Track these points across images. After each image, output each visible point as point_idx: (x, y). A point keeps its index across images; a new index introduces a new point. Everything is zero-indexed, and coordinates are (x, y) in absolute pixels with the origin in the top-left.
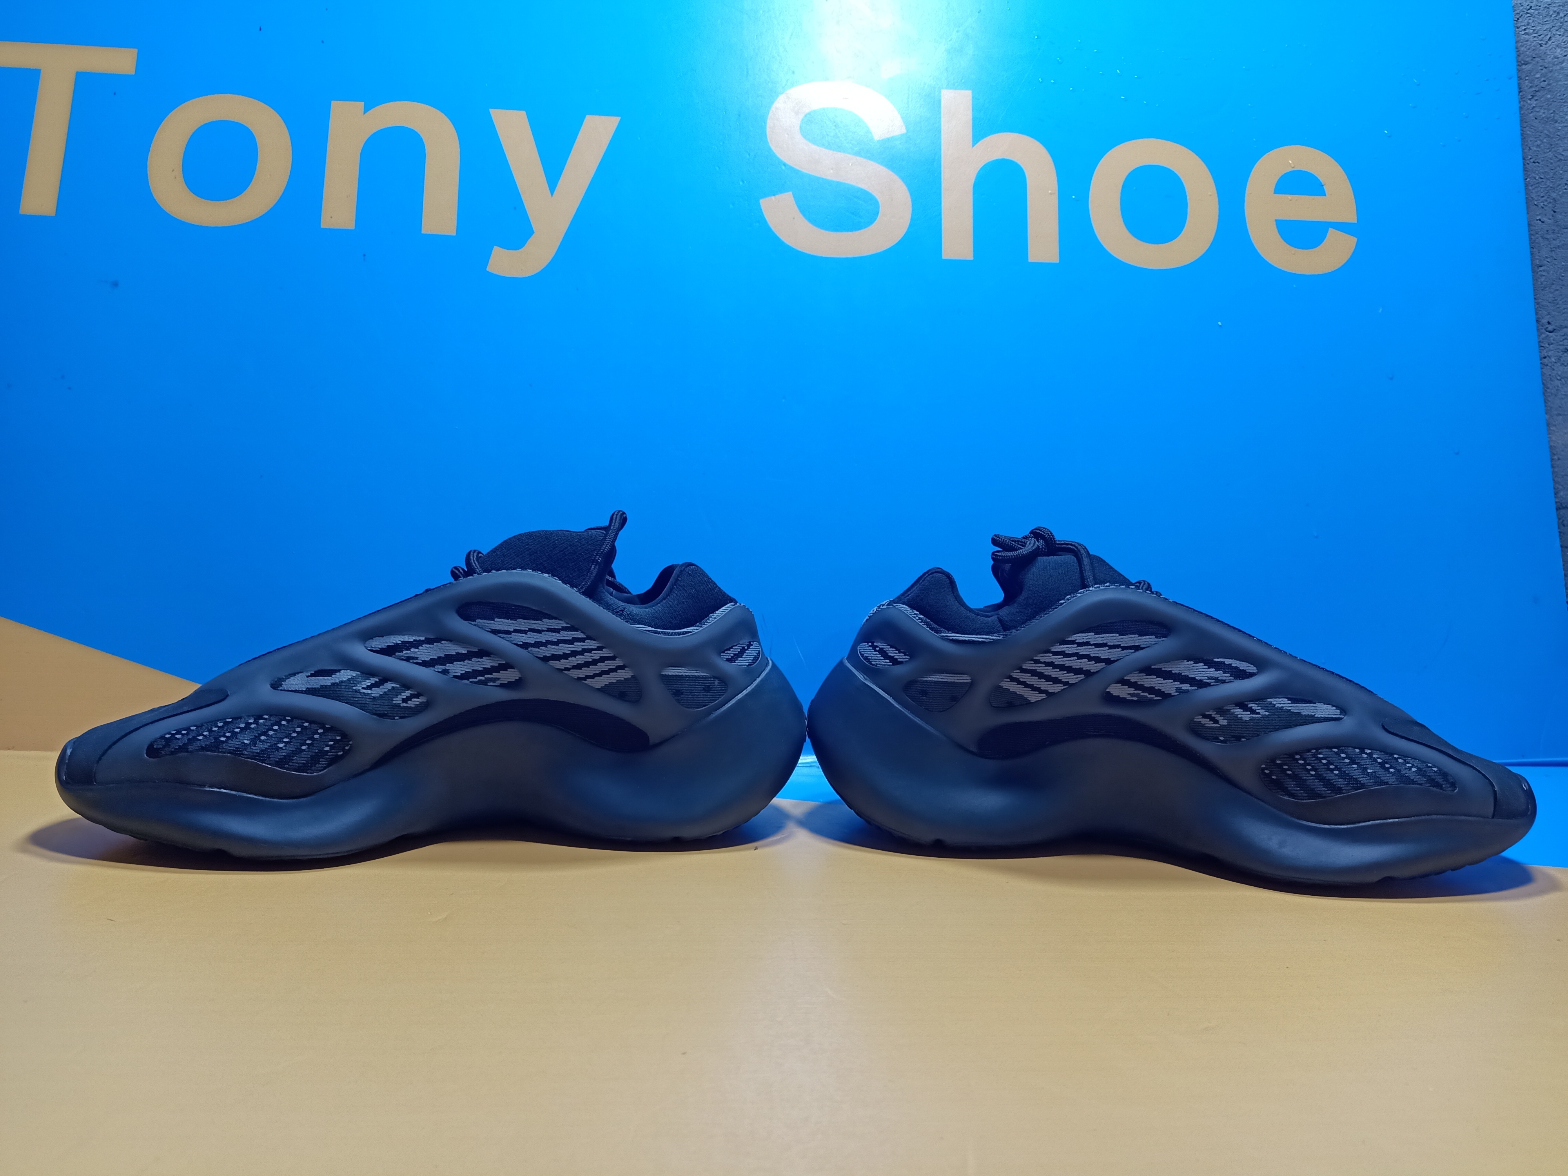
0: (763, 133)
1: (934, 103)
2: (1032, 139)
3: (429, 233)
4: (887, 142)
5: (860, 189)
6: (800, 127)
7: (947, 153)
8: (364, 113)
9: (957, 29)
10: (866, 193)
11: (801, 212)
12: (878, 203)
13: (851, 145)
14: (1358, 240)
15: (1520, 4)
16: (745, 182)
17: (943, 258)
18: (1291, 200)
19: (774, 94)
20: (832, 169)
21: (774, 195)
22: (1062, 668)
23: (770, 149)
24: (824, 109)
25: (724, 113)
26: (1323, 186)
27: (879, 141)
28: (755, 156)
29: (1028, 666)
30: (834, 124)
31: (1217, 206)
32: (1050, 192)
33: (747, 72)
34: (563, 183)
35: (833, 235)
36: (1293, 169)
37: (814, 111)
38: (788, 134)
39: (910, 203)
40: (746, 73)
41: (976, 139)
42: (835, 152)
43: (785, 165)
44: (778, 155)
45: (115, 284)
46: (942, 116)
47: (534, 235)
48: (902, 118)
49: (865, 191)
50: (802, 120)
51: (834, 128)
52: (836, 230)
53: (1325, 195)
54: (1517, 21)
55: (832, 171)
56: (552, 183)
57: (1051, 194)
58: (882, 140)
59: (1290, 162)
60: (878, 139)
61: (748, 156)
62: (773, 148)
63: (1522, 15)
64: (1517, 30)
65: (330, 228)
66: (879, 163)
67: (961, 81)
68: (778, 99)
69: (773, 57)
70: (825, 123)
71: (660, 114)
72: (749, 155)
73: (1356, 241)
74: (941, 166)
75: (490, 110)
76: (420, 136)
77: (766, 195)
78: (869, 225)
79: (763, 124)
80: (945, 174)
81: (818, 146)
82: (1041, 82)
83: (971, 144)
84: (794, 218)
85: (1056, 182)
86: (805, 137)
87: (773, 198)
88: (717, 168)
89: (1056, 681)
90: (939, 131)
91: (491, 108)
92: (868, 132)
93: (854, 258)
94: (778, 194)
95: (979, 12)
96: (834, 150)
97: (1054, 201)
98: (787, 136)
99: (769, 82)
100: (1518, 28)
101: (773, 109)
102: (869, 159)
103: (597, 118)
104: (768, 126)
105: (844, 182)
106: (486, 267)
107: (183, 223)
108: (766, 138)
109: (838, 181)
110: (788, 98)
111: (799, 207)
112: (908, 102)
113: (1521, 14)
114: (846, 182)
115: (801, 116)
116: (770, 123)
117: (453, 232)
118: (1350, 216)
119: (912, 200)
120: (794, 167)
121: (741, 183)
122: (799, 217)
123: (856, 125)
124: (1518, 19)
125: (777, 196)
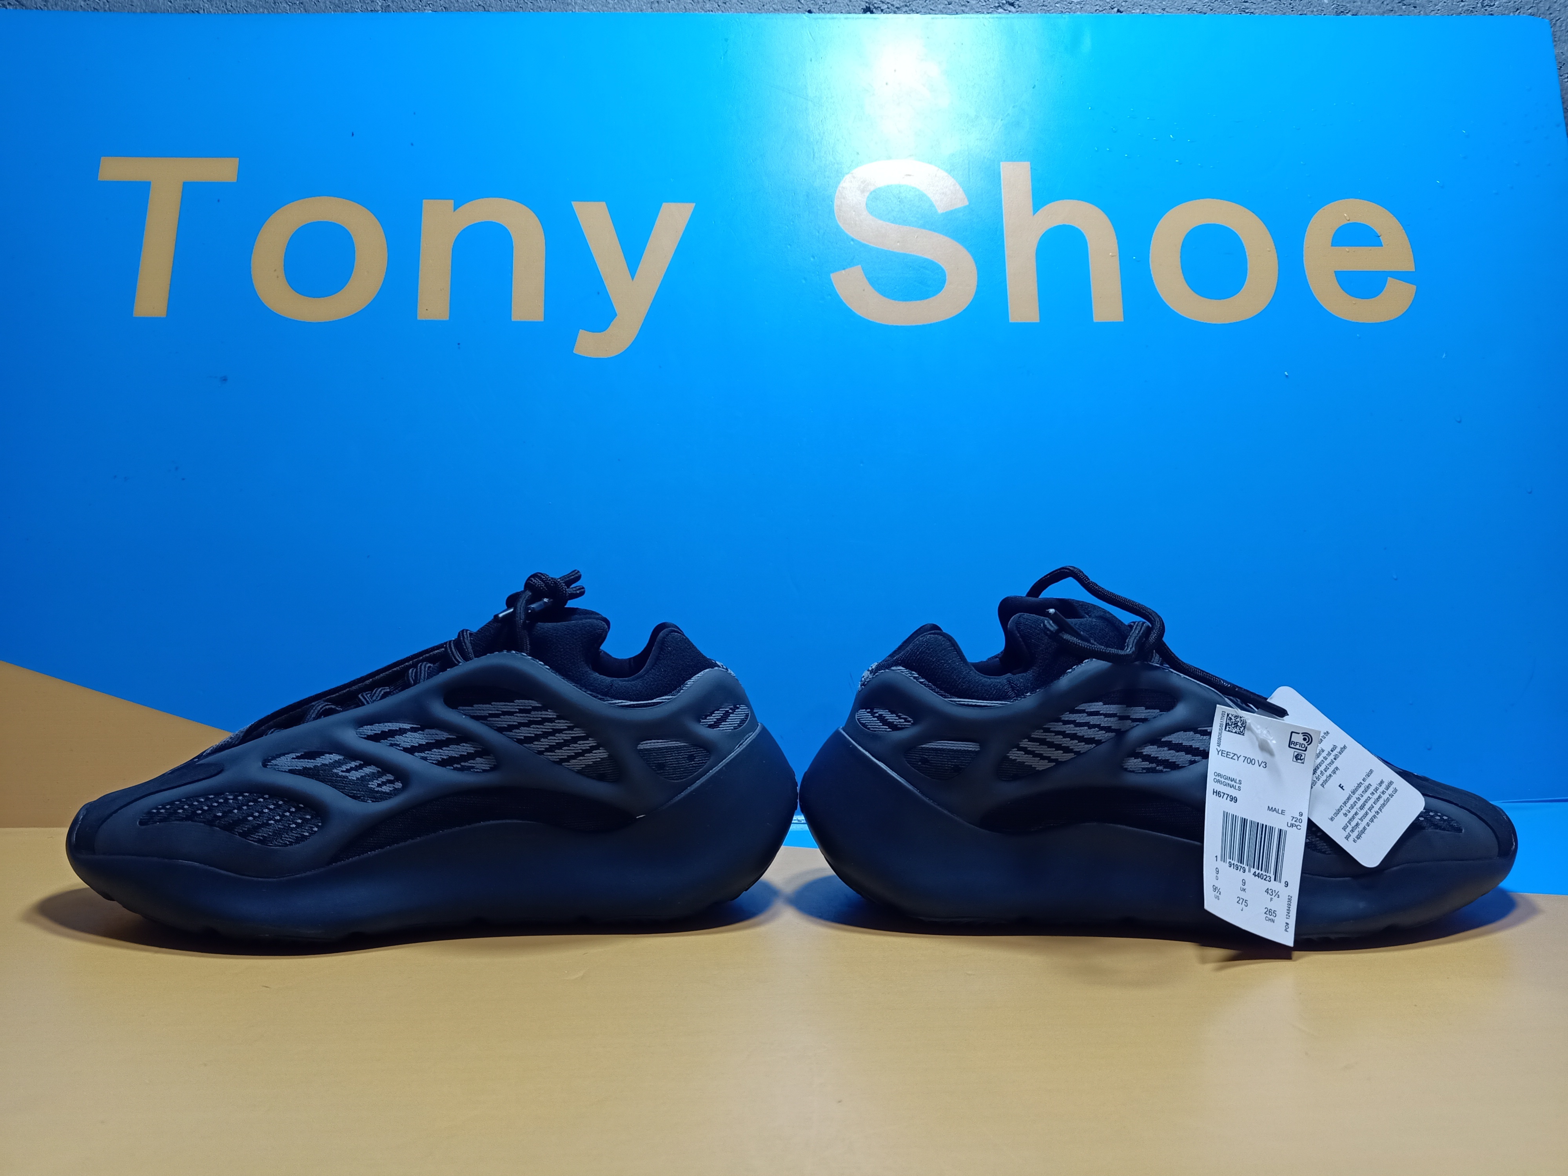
0: (831, 211)
1: (994, 177)
2: (1090, 205)
3: (519, 320)
4: (950, 215)
5: (926, 260)
6: (866, 204)
7: (1008, 222)
8: (454, 211)
9: (1013, 105)
10: (932, 263)
11: (870, 284)
12: (945, 272)
13: (916, 219)
14: (1417, 287)
15: (1562, 53)
16: (816, 258)
17: (1010, 321)
18: (1348, 252)
19: (839, 174)
20: (898, 242)
21: (844, 269)
22: (1073, 737)
23: (838, 227)
24: (888, 186)
25: (793, 194)
26: (1379, 236)
27: (942, 214)
28: (824, 233)
29: (1037, 734)
30: (899, 200)
31: (1277, 262)
32: (1111, 254)
33: (814, 155)
34: (643, 267)
35: (902, 304)
36: (1348, 222)
37: (879, 188)
38: (854, 211)
39: (976, 272)
40: (812, 156)
41: (1036, 208)
42: (900, 226)
43: (853, 240)
44: (846, 232)
45: (225, 379)
46: (1002, 187)
47: (617, 317)
48: (964, 191)
49: (932, 261)
50: (868, 197)
51: (898, 203)
52: (905, 300)
53: (1382, 246)
54: (1560, 69)
55: (898, 244)
56: (633, 267)
57: (1112, 256)
58: (946, 213)
59: (1345, 215)
60: (942, 212)
61: (817, 234)
62: (841, 225)
63: (1564, 64)
64: (1560, 77)
65: (426, 319)
66: (943, 235)
67: (1019, 152)
68: (844, 179)
69: (838, 140)
70: (890, 199)
71: (733, 199)
72: (819, 232)
73: (1415, 289)
74: (1003, 234)
75: (572, 202)
76: (507, 230)
77: (836, 270)
78: (937, 293)
79: (831, 203)
80: (1008, 242)
81: (884, 221)
82: (1097, 151)
83: (1032, 213)
84: (864, 290)
85: (1116, 245)
86: (871, 213)
87: (843, 272)
88: (789, 247)
89: (1067, 750)
90: (1000, 201)
91: (573, 201)
92: (932, 205)
93: (924, 325)
94: (848, 268)
95: (1033, 88)
96: (899, 224)
97: (1115, 263)
98: (854, 213)
99: (834, 163)
100: (1561, 76)
101: (839, 188)
102: (934, 230)
103: (672, 205)
104: (835, 204)
105: (911, 253)
106: (573, 350)
107: (287, 319)
108: (834, 216)
109: (905, 253)
110: (854, 177)
111: (869, 279)
112: (969, 175)
113: (1563, 62)
114: (912, 254)
115: (867, 194)
116: (837, 202)
117: (541, 319)
118: (1408, 264)
119: (977, 268)
120: (862, 241)
121: (812, 259)
122: (869, 288)
123: (920, 199)
124: (1561, 67)
125: (847, 270)
